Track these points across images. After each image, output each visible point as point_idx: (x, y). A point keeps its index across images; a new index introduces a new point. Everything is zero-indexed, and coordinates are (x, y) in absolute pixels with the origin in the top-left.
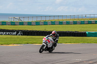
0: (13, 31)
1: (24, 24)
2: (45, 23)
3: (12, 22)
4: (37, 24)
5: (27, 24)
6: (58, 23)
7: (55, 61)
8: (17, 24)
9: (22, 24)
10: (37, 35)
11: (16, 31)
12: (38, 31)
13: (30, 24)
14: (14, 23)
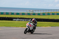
0: (29, 19)
1: (36, 14)
2: (49, 14)
3: (28, 13)
4: (44, 14)
5: (37, 14)
6: (56, 14)
7: (55, 37)
8: (31, 14)
9: (34, 14)
10: (43, 21)
11: (30, 19)
12: (44, 19)
13: (39, 14)
14: (29, 14)
